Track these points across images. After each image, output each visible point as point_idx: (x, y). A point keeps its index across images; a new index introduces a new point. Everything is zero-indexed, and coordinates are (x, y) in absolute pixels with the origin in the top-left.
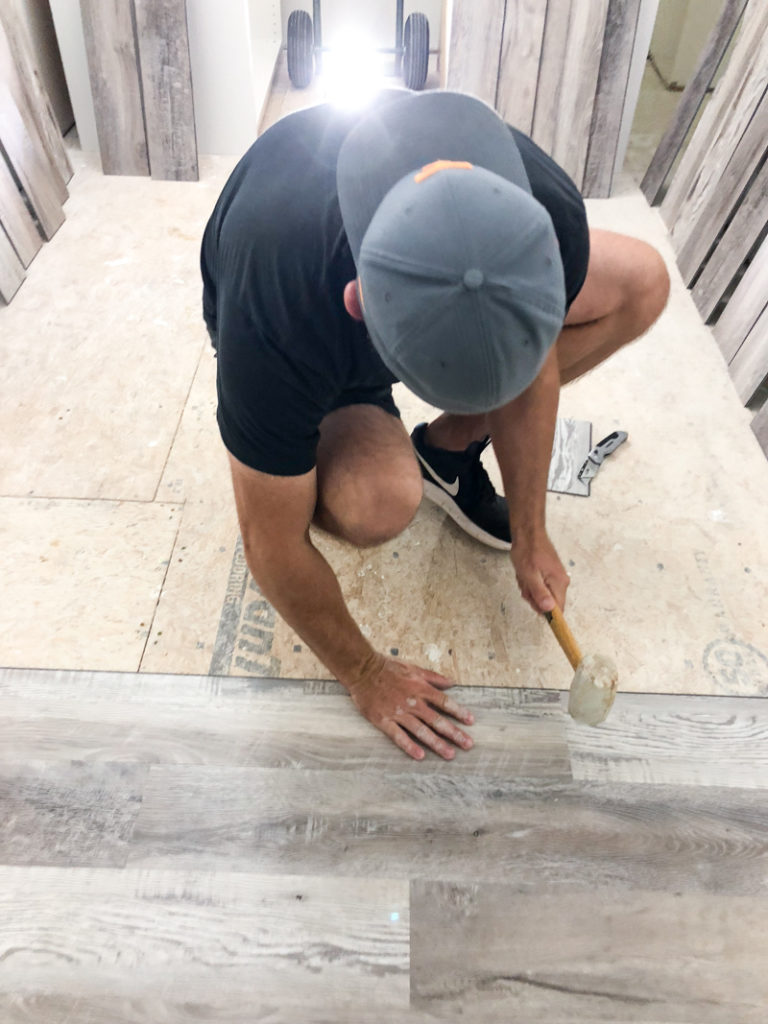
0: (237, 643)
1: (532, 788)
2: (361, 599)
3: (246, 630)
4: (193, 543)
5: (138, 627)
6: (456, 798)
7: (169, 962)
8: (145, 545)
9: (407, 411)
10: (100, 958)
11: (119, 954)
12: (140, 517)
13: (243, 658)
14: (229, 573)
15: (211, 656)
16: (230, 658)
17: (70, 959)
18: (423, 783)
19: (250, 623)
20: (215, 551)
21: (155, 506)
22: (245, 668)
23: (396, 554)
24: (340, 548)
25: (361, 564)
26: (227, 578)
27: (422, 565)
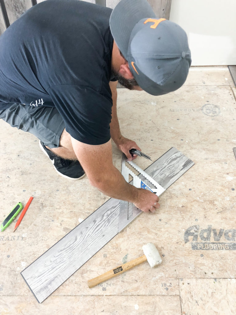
2: (214, 200)
4: (202, 270)
8: (207, 293)
12: (191, 300)
14: (214, 251)
20: (203, 259)
21: (183, 294)
23: (190, 190)
24: (191, 209)
25: (198, 201)
26: (217, 251)
27: (193, 181)
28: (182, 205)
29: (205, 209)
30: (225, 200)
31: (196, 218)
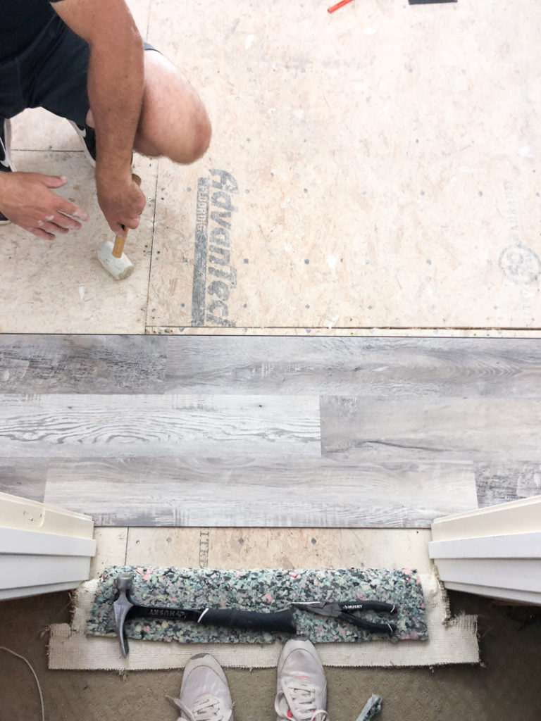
0: (208, 258)
1: (389, 343)
2: (284, 225)
3: (212, 249)
4: (169, 185)
5: (144, 248)
6: (345, 351)
7: (196, 440)
9: (310, 65)
10: (159, 439)
11: (169, 436)
13: (213, 268)
14: (196, 207)
15: (193, 266)
16: (205, 268)
17: (144, 440)
18: (326, 342)
19: (214, 244)
20: (184, 191)
22: (215, 275)
23: (306, 190)
24: (268, 187)
25: (282, 199)
26: (195, 211)
27: (323, 198)
28: (274, 174)
29: (267, 207)
30: (285, 244)
31: (251, 191)
